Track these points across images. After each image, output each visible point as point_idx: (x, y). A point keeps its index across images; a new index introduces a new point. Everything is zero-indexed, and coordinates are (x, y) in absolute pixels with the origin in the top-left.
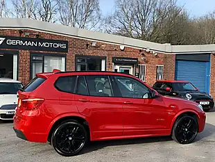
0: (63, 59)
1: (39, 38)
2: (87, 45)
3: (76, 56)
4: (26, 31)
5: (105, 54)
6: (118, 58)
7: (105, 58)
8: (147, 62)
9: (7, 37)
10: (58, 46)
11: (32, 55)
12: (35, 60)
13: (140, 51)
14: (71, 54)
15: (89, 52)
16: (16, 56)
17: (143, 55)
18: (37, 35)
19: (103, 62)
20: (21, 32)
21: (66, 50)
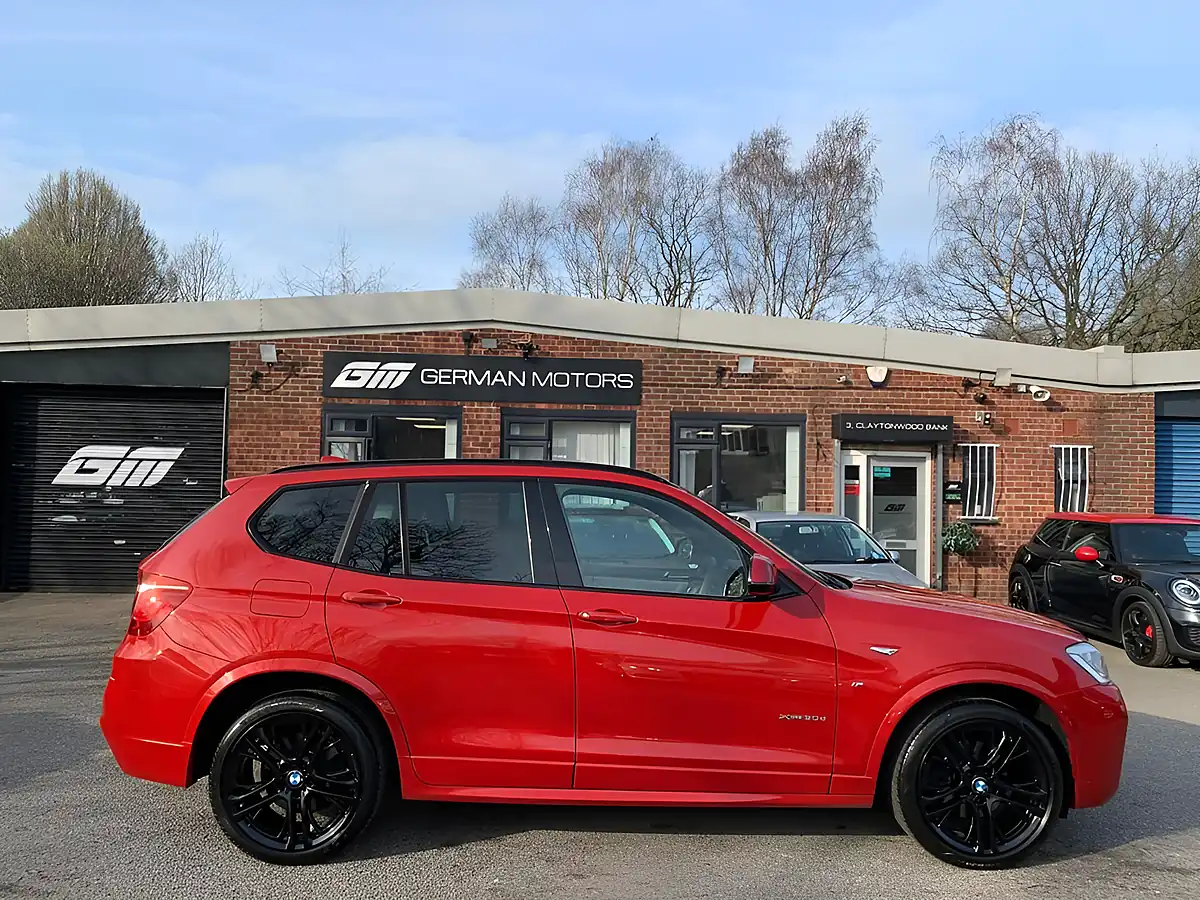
0: (625, 433)
1: (531, 354)
2: (721, 372)
3: (675, 416)
4: (486, 334)
5: (799, 403)
6: (854, 418)
7: (797, 421)
8: (1002, 432)
9: (422, 361)
10: (602, 382)
11: (507, 418)
12: (517, 438)
13: (968, 384)
14: (655, 410)
15: (731, 400)
16: (455, 427)
17: (982, 400)
18: (529, 348)
19: (793, 439)
20: (470, 338)
21: (635, 396)
